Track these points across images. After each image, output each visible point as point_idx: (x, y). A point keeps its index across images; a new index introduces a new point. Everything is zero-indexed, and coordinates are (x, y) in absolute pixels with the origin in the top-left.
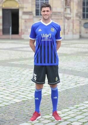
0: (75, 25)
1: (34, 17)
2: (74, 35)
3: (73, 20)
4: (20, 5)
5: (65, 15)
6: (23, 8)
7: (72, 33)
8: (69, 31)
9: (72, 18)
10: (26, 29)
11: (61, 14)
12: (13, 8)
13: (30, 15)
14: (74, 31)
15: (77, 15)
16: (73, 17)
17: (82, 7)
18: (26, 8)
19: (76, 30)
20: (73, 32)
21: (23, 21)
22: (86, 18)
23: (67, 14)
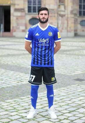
0: (69, 22)
1: (26, 14)
3: (68, 17)
4: (12, 2)
5: (59, 13)
6: (14, 5)
7: (66, 31)
8: (62, 29)
9: (66, 16)
10: (18, 27)
11: (54, 11)
12: (5, 4)
13: (22, 12)
15: (72, 12)
16: (68, 15)
18: (18, 5)
19: (70, 28)
21: (15, 18)
23: (61, 11)
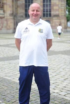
8: (2, 27)
17: (24, 8)
19: (9, 26)
20: (7, 28)
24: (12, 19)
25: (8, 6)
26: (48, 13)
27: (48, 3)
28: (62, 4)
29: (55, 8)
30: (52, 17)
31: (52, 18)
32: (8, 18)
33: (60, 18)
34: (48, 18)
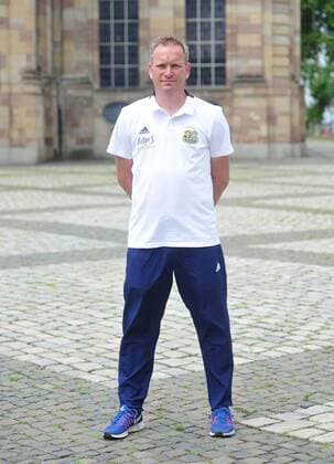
2: (16, 151)
3: (10, 94)
7: (6, 142)
9: (5, 87)
14: (15, 135)
17: (96, 45)
19: (21, 130)
20: (11, 140)
22: (127, 86)
24: (34, 94)
25: (15, 34)
26: (213, 65)
27: (213, 20)
28: (275, 24)
29: (244, 40)
30: (228, 87)
31: (230, 90)
32: (16, 89)
33: (271, 91)
34: (211, 91)
